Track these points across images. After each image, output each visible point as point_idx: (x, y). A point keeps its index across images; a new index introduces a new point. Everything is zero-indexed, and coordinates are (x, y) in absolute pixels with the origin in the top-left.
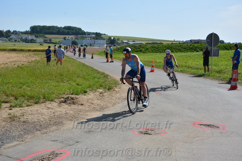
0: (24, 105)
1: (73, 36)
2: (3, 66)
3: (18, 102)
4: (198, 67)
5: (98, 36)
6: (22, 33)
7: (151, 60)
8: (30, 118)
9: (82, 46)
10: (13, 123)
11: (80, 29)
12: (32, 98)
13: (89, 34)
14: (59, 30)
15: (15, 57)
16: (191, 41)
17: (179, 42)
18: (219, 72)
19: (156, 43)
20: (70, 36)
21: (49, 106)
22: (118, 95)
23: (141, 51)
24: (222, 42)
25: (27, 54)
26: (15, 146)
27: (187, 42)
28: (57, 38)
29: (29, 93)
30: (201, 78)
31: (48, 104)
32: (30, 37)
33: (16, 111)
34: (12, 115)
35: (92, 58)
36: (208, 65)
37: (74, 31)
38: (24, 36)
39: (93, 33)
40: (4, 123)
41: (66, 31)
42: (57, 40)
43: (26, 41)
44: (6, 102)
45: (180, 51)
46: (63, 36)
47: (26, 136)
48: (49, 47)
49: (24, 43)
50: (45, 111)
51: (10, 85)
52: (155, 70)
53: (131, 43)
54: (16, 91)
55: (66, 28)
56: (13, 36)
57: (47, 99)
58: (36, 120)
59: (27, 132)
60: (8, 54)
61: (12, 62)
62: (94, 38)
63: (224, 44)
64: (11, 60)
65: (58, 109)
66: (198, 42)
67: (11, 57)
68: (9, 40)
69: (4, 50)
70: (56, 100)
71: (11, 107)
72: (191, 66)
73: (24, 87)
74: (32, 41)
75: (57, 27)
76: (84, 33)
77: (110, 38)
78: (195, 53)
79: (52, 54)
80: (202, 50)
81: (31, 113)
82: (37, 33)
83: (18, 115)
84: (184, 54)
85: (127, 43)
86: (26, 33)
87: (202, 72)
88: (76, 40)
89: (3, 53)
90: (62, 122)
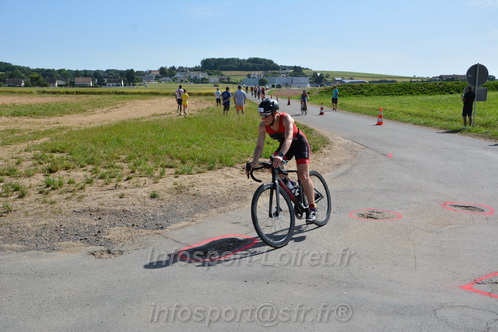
0: (193, 172)
1: (260, 72)
2: (165, 117)
3: (185, 167)
4: (452, 117)
5: (298, 71)
6: (190, 70)
7: (377, 107)
8: (202, 189)
9: (273, 86)
10: (180, 196)
11: (271, 62)
12: (204, 161)
13: (284, 68)
14: (241, 64)
16: (441, 77)
17: (422, 78)
18: (486, 125)
19: (386, 81)
20: (257, 73)
21: (228, 173)
22: (327, 159)
23: (362, 93)
24: (493, 78)
25: (197, 99)
26: (183, 227)
27: (434, 79)
28: (238, 76)
29: (200, 155)
30: (456, 135)
31: (227, 171)
32: (201, 75)
33: (184, 180)
34: (179, 184)
35: (289, 104)
36: (470, 115)
37: (262, 65)
38: (193, 75)
39: (290, 68)
40: (169, 196)
41: (251, 65)
42: (239, 79)
43: (196, 81)
44: (171, 167)
45: (423, 92)
46: (247, 73)
47: (197, 215)
48: (227, 89)
49: (192, 84)
50: (222, 180)
51: (175, 143)
52: (385, 121)
53: (347, 81)
54: (182, 152)
55: (250, 60)
56: (178, 75)
57: (225, 163)
58: (210, 193)
59: (198, 209)
62: (291, 75)
63: (495, 82)
65: (240, 179)
66: (452, 78)
68: (174, 80)
69: (167, 94)
70: (237, 166)
71: (177, 174)
72: (442, 116)
73: (194, 146)
74: (204, 81)
75: (238, 60)
76: (276, 67)
77: (315, 74)
78: (448, 96)
79: (231, 99)
80: (459, 92)
81: (203, 182)
82: (211, 68)
83: (186, 185)
84: (429, 97)
85: (341, 81)
86: (196, 69)
87: (459, 125)
88: (265, 78)
90: (245, 198)
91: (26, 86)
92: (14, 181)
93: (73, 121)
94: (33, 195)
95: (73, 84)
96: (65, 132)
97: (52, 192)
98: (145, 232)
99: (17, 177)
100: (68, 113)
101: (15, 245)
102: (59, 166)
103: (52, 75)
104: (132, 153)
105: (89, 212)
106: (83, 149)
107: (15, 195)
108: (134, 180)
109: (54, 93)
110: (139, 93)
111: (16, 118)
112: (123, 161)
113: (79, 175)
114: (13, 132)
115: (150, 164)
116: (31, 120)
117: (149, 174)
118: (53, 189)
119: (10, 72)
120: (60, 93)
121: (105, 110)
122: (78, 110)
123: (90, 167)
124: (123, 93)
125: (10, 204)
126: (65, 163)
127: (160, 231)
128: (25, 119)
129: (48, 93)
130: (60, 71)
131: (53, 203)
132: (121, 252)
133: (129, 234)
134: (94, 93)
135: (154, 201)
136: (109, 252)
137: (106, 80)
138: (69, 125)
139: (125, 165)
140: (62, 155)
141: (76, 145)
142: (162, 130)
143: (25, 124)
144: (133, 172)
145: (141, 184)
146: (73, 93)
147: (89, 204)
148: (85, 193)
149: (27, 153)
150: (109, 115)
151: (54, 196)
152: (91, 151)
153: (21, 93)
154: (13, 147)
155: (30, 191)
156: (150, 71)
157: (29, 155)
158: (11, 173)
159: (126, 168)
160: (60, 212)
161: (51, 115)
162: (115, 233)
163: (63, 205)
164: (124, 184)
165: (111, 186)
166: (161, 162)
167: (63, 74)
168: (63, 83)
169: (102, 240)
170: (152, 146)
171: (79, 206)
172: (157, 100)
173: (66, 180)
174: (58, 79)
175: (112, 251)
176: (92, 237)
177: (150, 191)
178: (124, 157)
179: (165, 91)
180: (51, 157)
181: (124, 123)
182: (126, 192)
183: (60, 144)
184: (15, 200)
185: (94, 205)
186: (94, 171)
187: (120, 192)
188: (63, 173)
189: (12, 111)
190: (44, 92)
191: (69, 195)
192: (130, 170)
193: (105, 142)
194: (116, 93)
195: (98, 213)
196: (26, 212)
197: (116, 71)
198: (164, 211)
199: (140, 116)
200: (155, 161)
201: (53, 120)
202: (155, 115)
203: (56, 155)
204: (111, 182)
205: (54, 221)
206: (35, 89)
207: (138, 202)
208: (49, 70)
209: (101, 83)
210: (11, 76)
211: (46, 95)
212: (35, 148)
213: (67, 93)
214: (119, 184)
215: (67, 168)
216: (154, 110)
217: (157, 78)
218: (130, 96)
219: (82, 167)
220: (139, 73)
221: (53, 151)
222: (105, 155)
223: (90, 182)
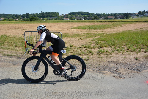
2: (140, 30)
10: (147, 60)
15: (146, 25)
34: (147, 55)
40: (142, 59)
44: (143, 49)
51: (144, 40)
56: (146, 14)
60: (143, 24)
61: (145, 28)
64: (144, 27)
67: (145, 25)
68: (144, 16)
69: (141, 22)
71: (145, 52)
89: (140, 23)
91: (93, 19)
92: (90, 50)
93: (107, 31)
94: (95, 55)
95: (107, 19)
96: (104, 35)
97: (101, 54)
98: (133, 71)
99: (91, 49)
100: (106, 28)
101: (90, 70)
102: (103, 46)
103: (101, 16)
104: (128, 43)
105: (113, 62)
106: (111, 41)
107: (90, 54)
108: (129, 52)
109: (101, 21)
110: (130, 21)
111: (90, 30)
112: (124, 45)
113: (110, 49)
114: (89, 34)
115: (135, 47)
116: (94, 30)
117: (134, 51)
118: (102, 53)
119: (88, 15)
120: (103, 22)
121: (118, 27)
122: (109, 27)
123: (113, 47)
124: (124, 21)
125: (89, 57)
126: (105, 45)
127: (139, 72)
128: (92, 30)
129: (99, 21)
130: (103, 14)
131: (101, 58)
132: (124, 78)
133: (127, 72)
134: (114, 22)
135: (137, 61)
136: (120, 77)
137: (118, 17)
138: (106, 32)
139: (125, 47)
140: (104, 42)
141: (108, 39)
142: (139, 35)
143: (92, 31)
144: (128, 50)
145: (132, 54)
146: (107, 21)
147: (113, 59)
148: (112, 56)
149: (93, 41)
150: (119, 29)
151: (102, 56)
152: (113, 41)
153: (91, 22)
154: (89, 39)
155: (95, 53)
156: (135, 13)
157: (94, 42)
158: (89, 47)
159: (126, 48)
160: (104, 61)
161: (100, 29)
162: (122, 70)
163: (105, 59)
164: (125, 54)
165: (120, 54)
166: (139, 47)
167: (104, 15)
168: (104, 18)
169: (117, 72)
170: (135, 41)
171: (110, 60)
172: (137, 24)
173: (105, 50)
174: (102, 17)
175: (121, 76)
176: (114, 71)
177: (135, 57)
178: (125, 44)
179: (140, 20)
180: (101, 43)
181: (125, 32)
182: (126, 56)
183: (103, 38)
184: (90, 56)
185: (115, 60)
186: (114, 48)
187: (124, 56)
188: (104, 48)
189: (89, 27)
190: (98, 21)
191: (107, 56)
192: (127, 49)
193: (118, 38)
194: (122, 21)
195: (116, 63)
196: (94, 60)
197: (122, 13)
198: (140, 65)
199: (131, 29)
200: (137, 46)
201: (101, 30)
202: (136, 29)
203: (102, 42)
204: (120, 52)
205: (102, 64)
206: (95, 20)
207: (130, 61)
208: (100, 14)
209: (116, 18)
210: (89, 16)
211: (99, 22)
212: (96, 39)
213: (105, 21)
214: (124, 53)
215: (106, 47)
216: (136, 27)
217: (137, 15)
218: (127, 22)
219: (110, 46)
220: (131, 14)
221: (101, 41)
222: (118, 43)
223: (113, 52)
